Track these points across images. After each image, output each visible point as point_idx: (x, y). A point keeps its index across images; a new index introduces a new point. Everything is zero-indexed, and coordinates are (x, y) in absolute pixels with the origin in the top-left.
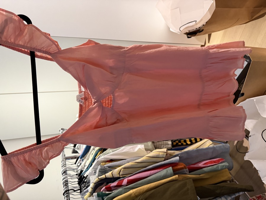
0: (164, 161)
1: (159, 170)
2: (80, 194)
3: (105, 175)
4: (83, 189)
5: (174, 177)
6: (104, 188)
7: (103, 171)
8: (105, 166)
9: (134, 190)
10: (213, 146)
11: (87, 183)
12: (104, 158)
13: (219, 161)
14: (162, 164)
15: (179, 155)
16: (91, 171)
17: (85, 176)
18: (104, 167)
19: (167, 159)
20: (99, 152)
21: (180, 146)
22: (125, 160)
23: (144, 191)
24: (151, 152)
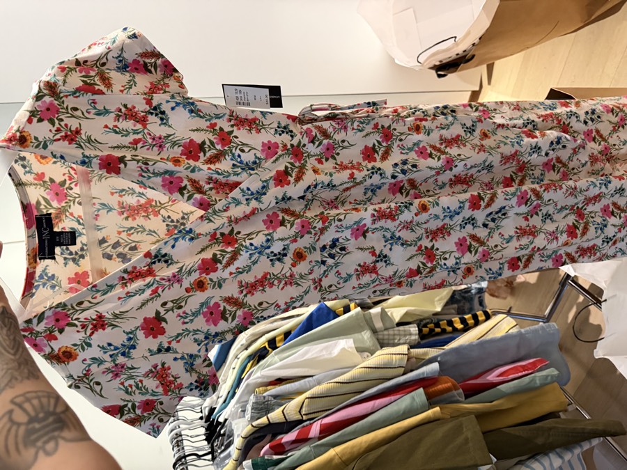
0: (404, 374)
1: (392, 398)
2: (212, 462)
3: (268, 418)
4: (219, 451)
5: (430, 413)
6: (267, 447)
7: (263, 408)
8: (264, 394)
9: (339, 449)
10: (518, 332)
11: (226, 438)
12: (263, 377)
13: (534, 364)
14: (400, 382)
15: (439, 359)
16: (233, 409)
17: (221, 420)
18: (264, 397)
19: (412, 371)
20: (249, 362)
21: (438, 334)
22: (310, 379)
23: (362, 450)
24: (372, 355)
